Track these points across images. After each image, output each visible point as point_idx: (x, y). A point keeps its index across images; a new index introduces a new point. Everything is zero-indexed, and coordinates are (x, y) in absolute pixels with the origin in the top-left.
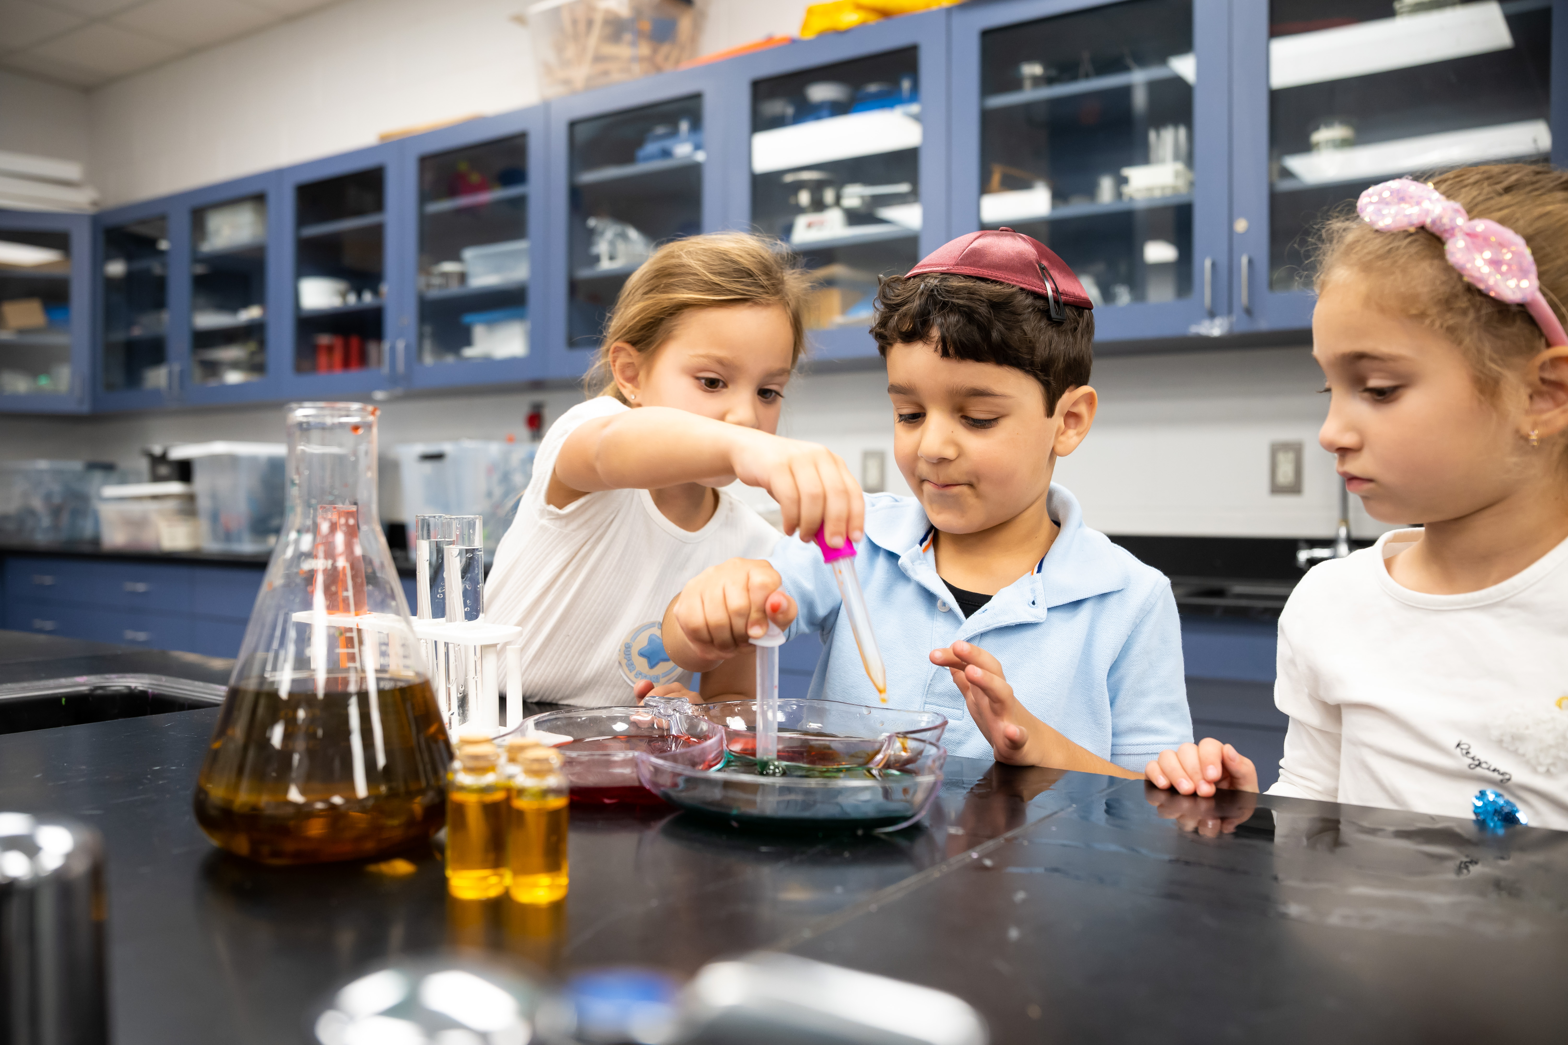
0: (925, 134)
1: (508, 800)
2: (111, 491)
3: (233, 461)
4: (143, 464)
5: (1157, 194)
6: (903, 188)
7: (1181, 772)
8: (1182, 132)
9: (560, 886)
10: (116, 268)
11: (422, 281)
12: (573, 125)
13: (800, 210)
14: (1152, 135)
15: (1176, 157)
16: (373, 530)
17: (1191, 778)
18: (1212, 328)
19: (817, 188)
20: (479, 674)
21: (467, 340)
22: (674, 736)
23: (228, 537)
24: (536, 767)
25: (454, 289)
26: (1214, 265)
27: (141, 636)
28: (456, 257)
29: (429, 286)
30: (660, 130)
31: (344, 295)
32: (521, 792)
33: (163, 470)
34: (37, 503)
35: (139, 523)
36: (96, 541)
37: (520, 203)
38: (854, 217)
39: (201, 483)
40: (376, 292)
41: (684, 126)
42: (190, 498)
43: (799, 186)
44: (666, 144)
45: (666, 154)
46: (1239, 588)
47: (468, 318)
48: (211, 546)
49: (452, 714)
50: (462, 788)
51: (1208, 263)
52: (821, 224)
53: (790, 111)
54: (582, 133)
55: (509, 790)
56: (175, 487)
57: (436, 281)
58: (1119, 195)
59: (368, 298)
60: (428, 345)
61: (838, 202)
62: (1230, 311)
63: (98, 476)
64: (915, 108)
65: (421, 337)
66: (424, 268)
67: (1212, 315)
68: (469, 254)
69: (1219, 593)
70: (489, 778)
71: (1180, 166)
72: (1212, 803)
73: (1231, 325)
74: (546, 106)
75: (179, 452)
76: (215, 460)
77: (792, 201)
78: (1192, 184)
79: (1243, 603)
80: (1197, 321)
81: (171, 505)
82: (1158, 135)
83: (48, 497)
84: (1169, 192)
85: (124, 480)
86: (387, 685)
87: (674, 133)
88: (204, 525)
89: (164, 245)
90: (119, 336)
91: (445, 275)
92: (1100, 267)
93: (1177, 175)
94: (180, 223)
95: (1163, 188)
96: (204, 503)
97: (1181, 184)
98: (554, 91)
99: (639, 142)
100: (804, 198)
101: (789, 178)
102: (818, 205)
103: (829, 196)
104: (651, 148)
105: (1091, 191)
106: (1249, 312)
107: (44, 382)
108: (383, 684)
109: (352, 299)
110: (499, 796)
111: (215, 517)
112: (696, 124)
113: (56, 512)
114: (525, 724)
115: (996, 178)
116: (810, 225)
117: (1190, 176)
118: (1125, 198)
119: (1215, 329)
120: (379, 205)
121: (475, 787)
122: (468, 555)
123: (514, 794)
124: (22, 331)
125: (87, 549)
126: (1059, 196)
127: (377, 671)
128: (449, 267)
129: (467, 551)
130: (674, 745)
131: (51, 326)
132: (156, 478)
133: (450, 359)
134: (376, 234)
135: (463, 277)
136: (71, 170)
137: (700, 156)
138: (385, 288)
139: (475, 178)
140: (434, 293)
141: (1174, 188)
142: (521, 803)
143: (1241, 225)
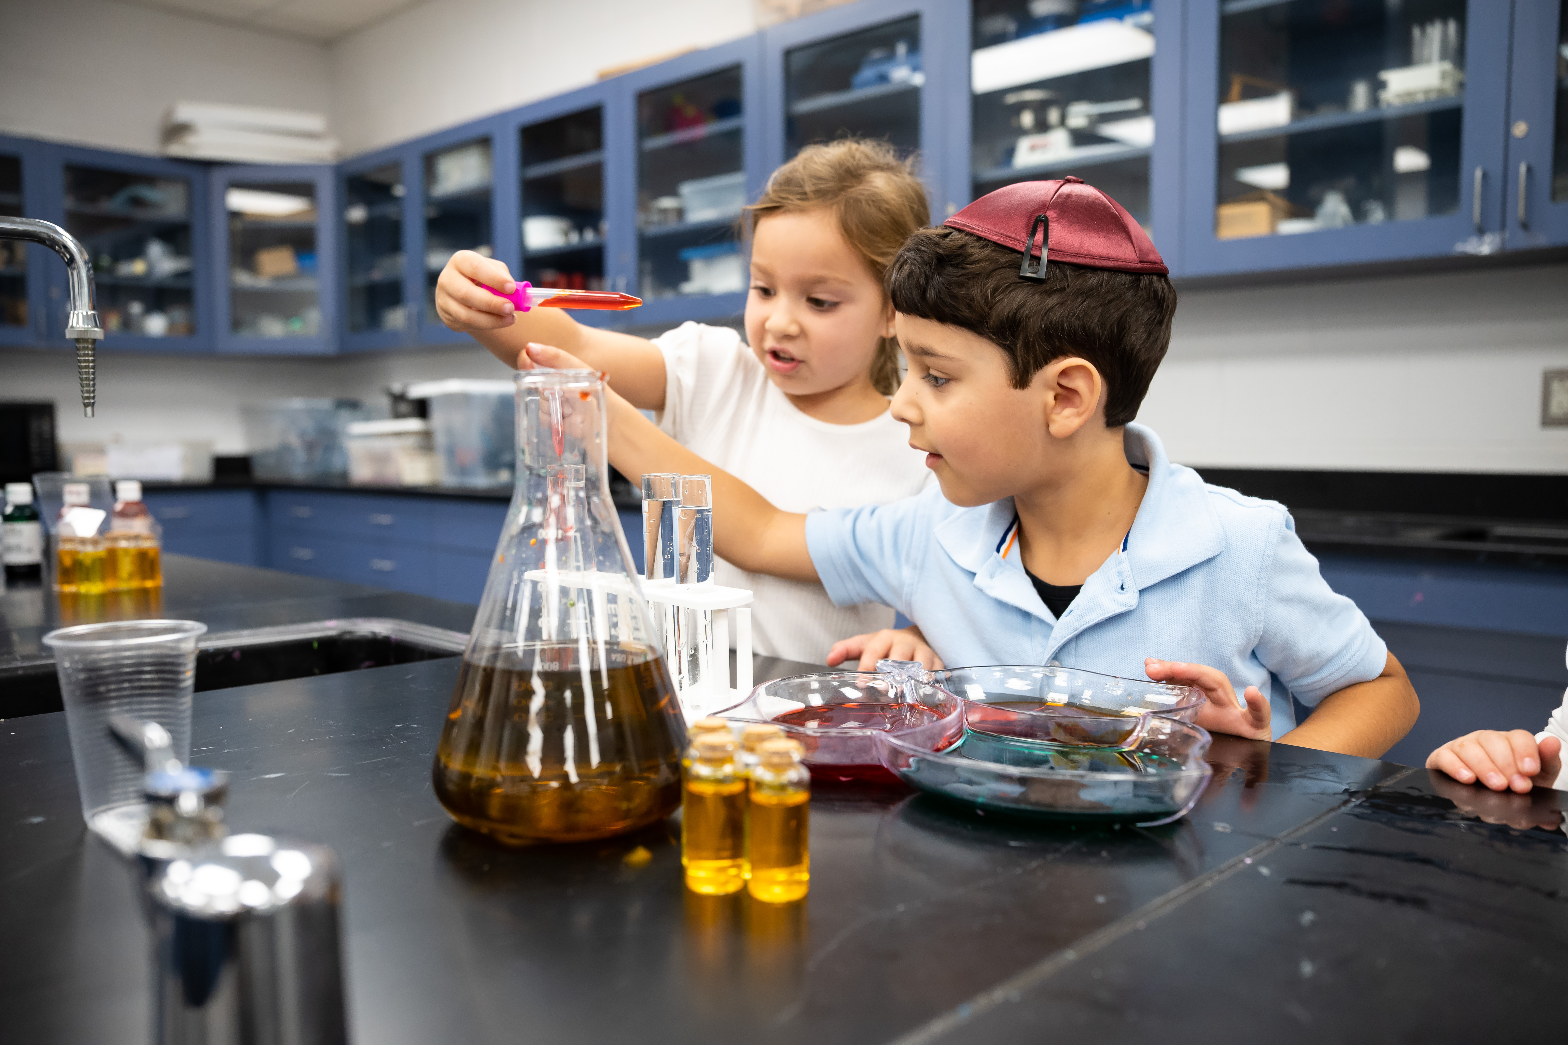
0: (1158, 46)
1: (747, 791)
2: (358, 428)
3: (465, 399)
4: (384, 402)
5: (1420, 98)
6: (1133, 104)
7: (1489, 765)
8: (1452, 27)
9: (799, 883)
10: (357, 214)
11: (641, 218)
12: (788, 53)
13: (1022, 132)
14: (1416, 32)
15: (1444, 56)
16: (604, 501)
17: (1502, 771)
18: (1481, 245)
19: (1040, 109)
20: (709, 638)
21: (682, 274)
22: (909, 705)
23: (463, 471)
24: (776, 760)
25: (672, 225)
26: (1485, 176)
27: (386, 565)
28: (673, 192)
29: (647, 223)
30: (877, 54)
31: (566, 234)
32: (759, 785)
33: (403, 408)
34: (294, 440)
35: (382, 459)
36: (344, 475)
37: (735, 136)
38: (1081, 138)
39: (438, 419)
40: (596, 229)
41: (901, 49)
42: (427, 436)
43: (1022, 106)
44: (884, 68)
45: (883, 78)
46: (1502, 529)
47: (686, 254)
48: (448, 480)
49: (682, 678)
50: (698, 778)
51: (1478, 174)
52: (1044, 146)
53: (1011, 27)
54: (798, 61)
55: (747, 781)
56: (414, 424)
57: (655, 218)
58: (1375, 101)
59: (589, 236)
60: (648, 281)
61: (1063, 122)
62: (1503, 227)
63: (345, 414)
64: (1146, 18)
65: (641, 273)
66: (643, 205)
67: (1481, 231)
68: (687, 189)
69: (1479, 535)
70: (728, 769)
71: (1448, 66)
72: (1528, 801)
73: (1503, 242)
74: (760, 36)
75: (418, 390)
76: (450, 399)
77: (1014, 123)
78: (1461, 85)
79: (1511, 548)
80: (1464, 238)
81: (410, 441)
82: (1423, 31)
83: (302, 434)
84: (1433, 96)
85: (369, 417)
86: (618, 658)
87: (891, 56)
88: (440, 460)
89: (399, 191)
90: (361, 280)
91: (664, 211)
92: (1350, 182)
93: (1444, 75)
94: (413, 169)
95: (1427, 92)
96: (440, 439)
97: (1449, 86)
98: (769, 20)
99: (855, 68)
100: (1027, 119)
101: (1011, 99)
102: (1042, 126)
103: (1053, 116)
104: (867, 73)
105: (1343, 99)
106: (1525, 226)
107: (296, 326)
108: (614, 657)
109: (574, 238)
110: (737, 787)
111: (451, 452)
112: (914, 45)
113: (310, 447)
114: (757, 693)
115: (1236, 89)
116: (1033, 148)
117: (1459, 76)
118: (1383, 105)
119: (1485, 247)
120: (597, 143)
121: (712, 778)
122: (697, 516)
123: (752, 785)
124: (278, 278)
125: (337, 483)
126: (1302, 106)
127: (606, 643)
128: (667, 203)
129: (699, 512)
130: (909, 714)
131: (302, 272)
132: (398, 415)
133: (669, 295)
134: (595, 174)
135: (680, 213)
136: (313, 122)
137: (918, 79)
138: (606, 226)
139: (690, 111)
140: (653, 230)
141: (1441, 91)
142: (760, 797)
143: (1520, 129)
